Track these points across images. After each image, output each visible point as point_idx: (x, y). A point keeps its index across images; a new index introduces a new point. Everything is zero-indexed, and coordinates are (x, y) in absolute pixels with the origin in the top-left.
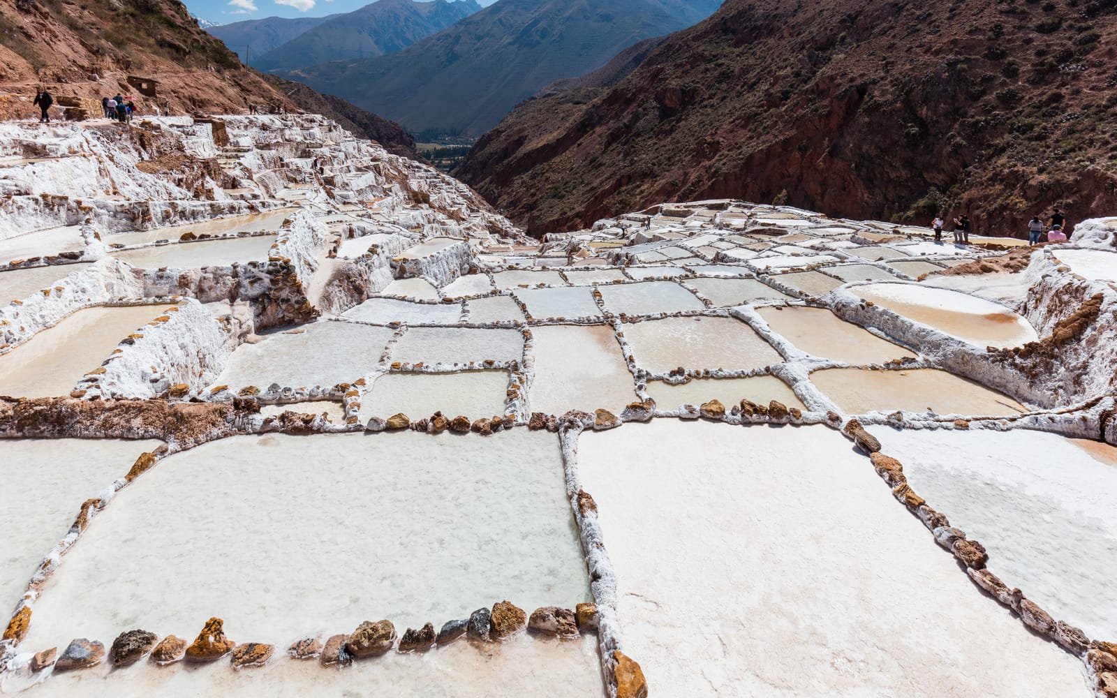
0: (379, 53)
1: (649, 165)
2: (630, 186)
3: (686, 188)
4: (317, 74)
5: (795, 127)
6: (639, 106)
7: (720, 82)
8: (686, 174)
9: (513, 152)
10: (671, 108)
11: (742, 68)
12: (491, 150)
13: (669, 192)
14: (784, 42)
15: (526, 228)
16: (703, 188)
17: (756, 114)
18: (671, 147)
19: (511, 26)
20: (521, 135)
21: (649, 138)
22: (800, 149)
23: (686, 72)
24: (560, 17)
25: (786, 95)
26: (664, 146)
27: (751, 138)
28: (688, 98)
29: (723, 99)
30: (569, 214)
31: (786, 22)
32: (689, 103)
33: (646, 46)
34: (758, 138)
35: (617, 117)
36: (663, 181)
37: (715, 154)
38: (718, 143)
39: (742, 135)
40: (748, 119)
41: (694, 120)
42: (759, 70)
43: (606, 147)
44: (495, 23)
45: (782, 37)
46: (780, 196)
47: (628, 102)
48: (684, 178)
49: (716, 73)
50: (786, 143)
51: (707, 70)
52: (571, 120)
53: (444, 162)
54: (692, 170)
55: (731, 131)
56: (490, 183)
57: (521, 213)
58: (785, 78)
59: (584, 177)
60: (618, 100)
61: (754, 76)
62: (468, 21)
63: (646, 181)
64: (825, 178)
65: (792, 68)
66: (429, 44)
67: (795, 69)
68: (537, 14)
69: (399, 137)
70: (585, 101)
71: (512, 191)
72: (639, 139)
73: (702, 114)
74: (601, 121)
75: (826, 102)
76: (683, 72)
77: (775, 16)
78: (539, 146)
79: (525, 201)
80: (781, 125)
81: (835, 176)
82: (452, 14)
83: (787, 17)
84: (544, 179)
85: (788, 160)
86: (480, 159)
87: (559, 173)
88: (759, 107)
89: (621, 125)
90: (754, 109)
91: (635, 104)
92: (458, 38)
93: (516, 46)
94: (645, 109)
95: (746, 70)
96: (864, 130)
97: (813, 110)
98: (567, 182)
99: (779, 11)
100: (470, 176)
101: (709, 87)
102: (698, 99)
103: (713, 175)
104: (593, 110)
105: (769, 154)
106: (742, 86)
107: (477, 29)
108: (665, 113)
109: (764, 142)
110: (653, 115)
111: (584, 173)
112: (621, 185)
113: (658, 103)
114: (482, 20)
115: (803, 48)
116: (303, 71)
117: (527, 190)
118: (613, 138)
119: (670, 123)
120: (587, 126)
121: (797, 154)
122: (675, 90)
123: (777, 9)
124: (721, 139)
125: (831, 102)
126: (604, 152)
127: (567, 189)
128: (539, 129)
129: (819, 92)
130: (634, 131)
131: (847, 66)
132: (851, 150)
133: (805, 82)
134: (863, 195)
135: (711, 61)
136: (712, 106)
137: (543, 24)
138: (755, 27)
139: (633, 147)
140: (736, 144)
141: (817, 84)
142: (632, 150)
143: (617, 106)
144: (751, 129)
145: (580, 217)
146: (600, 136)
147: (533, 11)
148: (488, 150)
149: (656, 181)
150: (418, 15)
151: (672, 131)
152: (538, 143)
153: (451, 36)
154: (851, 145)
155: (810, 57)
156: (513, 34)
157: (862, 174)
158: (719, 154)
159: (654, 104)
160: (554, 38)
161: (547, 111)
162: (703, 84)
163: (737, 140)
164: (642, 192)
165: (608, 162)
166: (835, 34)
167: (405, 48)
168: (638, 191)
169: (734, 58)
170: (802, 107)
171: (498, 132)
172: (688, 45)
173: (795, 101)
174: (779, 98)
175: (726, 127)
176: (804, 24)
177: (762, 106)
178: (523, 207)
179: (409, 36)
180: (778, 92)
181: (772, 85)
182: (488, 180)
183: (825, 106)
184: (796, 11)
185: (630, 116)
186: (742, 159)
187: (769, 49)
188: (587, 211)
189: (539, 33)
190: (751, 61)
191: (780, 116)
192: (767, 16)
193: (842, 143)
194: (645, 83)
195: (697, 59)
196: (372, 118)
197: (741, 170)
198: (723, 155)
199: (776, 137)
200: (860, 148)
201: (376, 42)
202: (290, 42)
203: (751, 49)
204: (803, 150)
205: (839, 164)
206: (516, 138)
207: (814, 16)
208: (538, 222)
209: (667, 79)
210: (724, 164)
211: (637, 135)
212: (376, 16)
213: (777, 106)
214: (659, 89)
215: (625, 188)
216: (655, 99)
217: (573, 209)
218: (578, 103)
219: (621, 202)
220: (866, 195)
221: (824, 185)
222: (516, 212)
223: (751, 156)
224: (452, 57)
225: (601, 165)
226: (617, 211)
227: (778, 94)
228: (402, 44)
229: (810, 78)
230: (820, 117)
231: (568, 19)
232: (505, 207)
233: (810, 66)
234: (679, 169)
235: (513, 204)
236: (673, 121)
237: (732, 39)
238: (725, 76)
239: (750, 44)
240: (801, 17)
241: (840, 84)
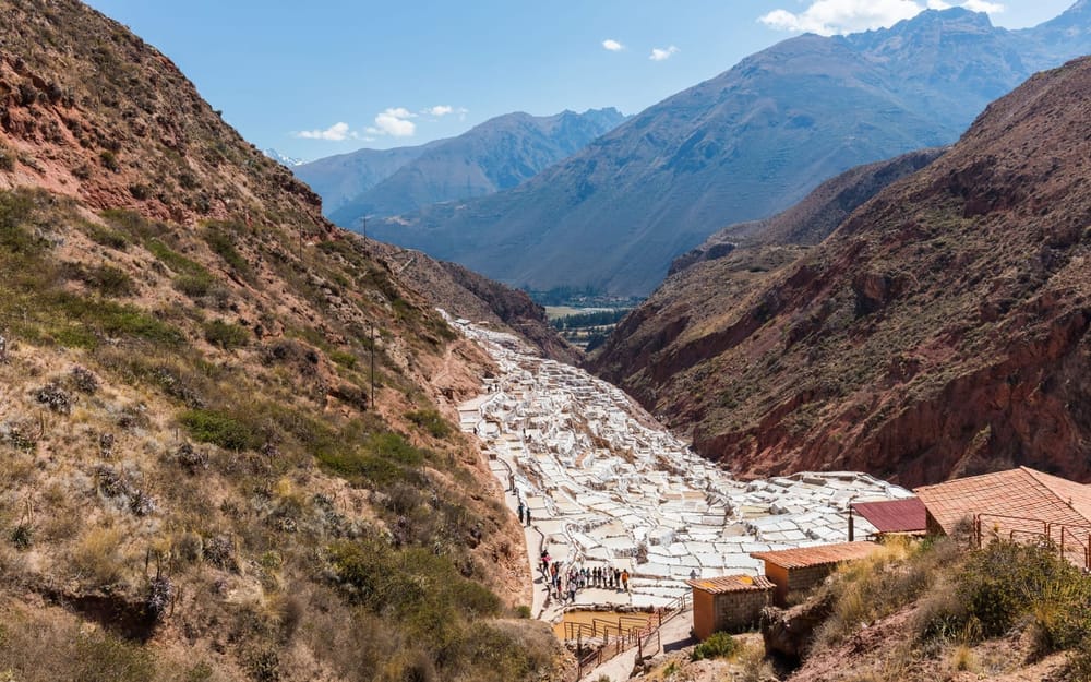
0: (492, 189)
1: (836, 380)
2: (812, 404)
3: (874, 414)
4: (418, 220)
5: (1008, 351)
6: (832, 294)
7: (937, 270)
8: (876, 397)
9: (673, 337)
10: (873, 299)
11: (965, 254)
12: (645, 333)
13: (855, 417)
14: (1024, 221)
15: (690, 441)
16: (894, 417)
17: (966, 329)
18: (864, 359)
19: (665, 143)
20: (682, 315)
21: (843, 338)
22: (1009, 379)
23: (894, 251)
24: (733, 126)
25: (1005, 307)
26: (857, 356)
27: (957, 358)
28: (893, 288)
29: (938, 295)
30: (742, 429)
31: (1034, 190)
32: (895, 296)
33: (858, 177)
34: (964, 361)
35: (804, 304)
36: (850, 403)
37: (912, 375)
38: (917, 362)
39: (948, 353)
40: (957, 335)
41: (898, 321)
42: (985, 261)
43: (788, 347)
44: (642, 139)
45: (1023, 214)
46: (982, 432)
47: (818, 286)
48: (873, 404)
49: (933, 257)
50: (995, 369)
51: (921, 251)
52: (748, 297)
53: (580, 334)
54: (883, 393)
55: (935, 348)
56: (645, 376)
57: (684, 422)
58: (1007, 283)
59: (761, 383)
60: (806, 280)
61: (979, 269)
62: (605, 139)
63: (832, 399)
64: (1036, 416)
65: (1020, 270)
66: (555, 175)
67: (1022, 272)
68: (702, 122)
69: (528, 310)
70: (765, 267)
71: (673, 393)
72: (830, 338)
73: (909, 314)
74: (783, 307)
75: (1046, 325)
76: (891, 251)
77: (1020, 179)
78: (705, 334)
79: (688, 407)
80: (992, 346)
81: (1046, 415)
82: (583, 130)
83: (1036, 181)
84: (712, 380)
85: (996, 389)
86: (631, 344)
87: (730, 374)
88: (970, 319)
89: (808, 318)
90: (965, 321)
91: (827, 290)
92: (592, 165)
93: (672, 170)
94: (838, 300)
95: (970, 258)
96: (1085, 364)
97: (1030, 334)
98: (739, 388)
99: (1028, 171)
100: (619, 365)
101: (922, 276)
102: (906, 292)
103: (906, 403)
104: (773, 292)
105: (974, 381)
106: (963, 281)
107: (618, 150)
108: (865, 307)
109: (970, 367)
110: (848, 308)
111: (760, 376)
112: (802, 401)
113: (856, 291)
114: (625, 136)
115: (1041, 239)
116: (402, 217)
117: (691, 394)
118: (797, 335)
119: (869, 321)
120: (766, 313)
121: (1006, 386)
122: (876, 279)
123: (1024, 167)
124: (921, 357)
125: (1053, 324)
126: (785, 352)
127: (740, 397)
128: (706, 309)
129: (1042, 311)
130: (824, 328)
131: (1078, 281)
132: (1067, 387)
133: (1033, 290)
134: (1076, 439)
135: (928, 237)
136: (923, 304)
137: (709, 138)
138: (993, 192)
139: (821, 349)
140: (939, 365)
141: (1040, 300)
142: (820, 353)
143: (804, 289)
144: (958, 347)
145: (755, 434)
146: (782, 328)
147: (695, 120)
148: (640, 333)
149: (843, 401)
150: (540, 134)
151: (870, 332)
152: (703, 329)
153: (583, 162)
154: (1068, 381)
155: (1043, 256)
156: (667, 154)
157: (1077, 415)
158: (918, 375)
159: (851, 293)
160: (725, 157)
161: (716, 280)
162: (914, 272)
163: (940, 359)
164: (826, 412)
165: (791, 366)
166: (1081, 227)
167: (524, 180)
168: (822, 410)
169: (960, 234)
170: (1019, 328)
171: (654, 309)
172: (902, 208)
173: (1013, 318)
174: (997, 309)
175: (930, 341)
176: (1053, 197)
177: (975, 318)
178: (686, 415)
179: (529, 163)
180: (997, 302)
181: (992, 290)
182: (642, 372)
183: (1045, 330)
184: (1048, 173)
185: (820, 307)
186: (940, 386)
187: (1006, 228)
188: (762, 428)
189: (704, 150)
190: (980, 244)
191: (993, 335)
192: (1011, 177)
193: (1059, 377)
194: (841, 261)
195: (912, 232)
196: (497, 288)
197: (939, 399)
198: (921, 377)
199: (984, 361)
200: (1077, 385)
201: (488, 174)
202: (385, 181)
203: (983, 223)
204: (1013, 381)
205: (1052, 402)
206: (676, 319)
207: (1067, 187)
208: (705, 436)
209: (870, 259)
210: (919, 391)
211: (828, 333)
212: (487, 139)
213: (993, 321)
214: (858, 273)
215: (806, 405)
216: (852, 286)
217: (747, 423)
218: (756, 270)
219: (800, 423)
220: (1080, 440)
221: (1034, 423)
222: (678, 419)
223: (953, 383)
224: (586, 190)
225: (782, 369)
226: (795, 433)
227: (997, 305)
228: (520, 174)
229: (1040, 285)
230: (1037, 343)
231: (745, 128)
232: (666, 413)
233: (1041, 269)
234: (868, 391)
235: (675, 410)
236: (873, 318)
237: (962, 204)
238: (944, 263)
239: (984, 214)
240: (1054, 184)
241: (1064, 305)
